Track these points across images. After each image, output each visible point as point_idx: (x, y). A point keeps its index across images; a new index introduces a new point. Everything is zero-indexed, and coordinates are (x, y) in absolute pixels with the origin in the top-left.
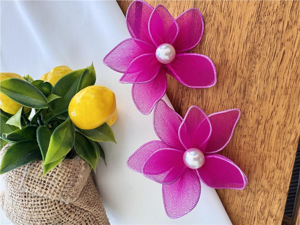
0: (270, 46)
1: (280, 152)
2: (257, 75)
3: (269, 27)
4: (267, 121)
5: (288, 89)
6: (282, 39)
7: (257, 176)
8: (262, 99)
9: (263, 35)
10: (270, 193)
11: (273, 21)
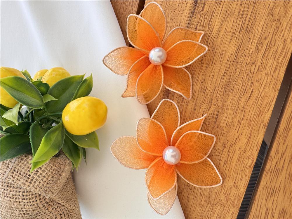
0: (243, 83)
1: (238, 174)
2: (229, 105)
3: (244, 67)
4: (231, 146)
5: (252, 121)
6: (253, 79)
7: (217, 191)
8: (230, 127)
9: (238, 73)
10: (225, 207)
11: (247, 63)
